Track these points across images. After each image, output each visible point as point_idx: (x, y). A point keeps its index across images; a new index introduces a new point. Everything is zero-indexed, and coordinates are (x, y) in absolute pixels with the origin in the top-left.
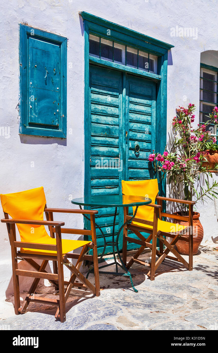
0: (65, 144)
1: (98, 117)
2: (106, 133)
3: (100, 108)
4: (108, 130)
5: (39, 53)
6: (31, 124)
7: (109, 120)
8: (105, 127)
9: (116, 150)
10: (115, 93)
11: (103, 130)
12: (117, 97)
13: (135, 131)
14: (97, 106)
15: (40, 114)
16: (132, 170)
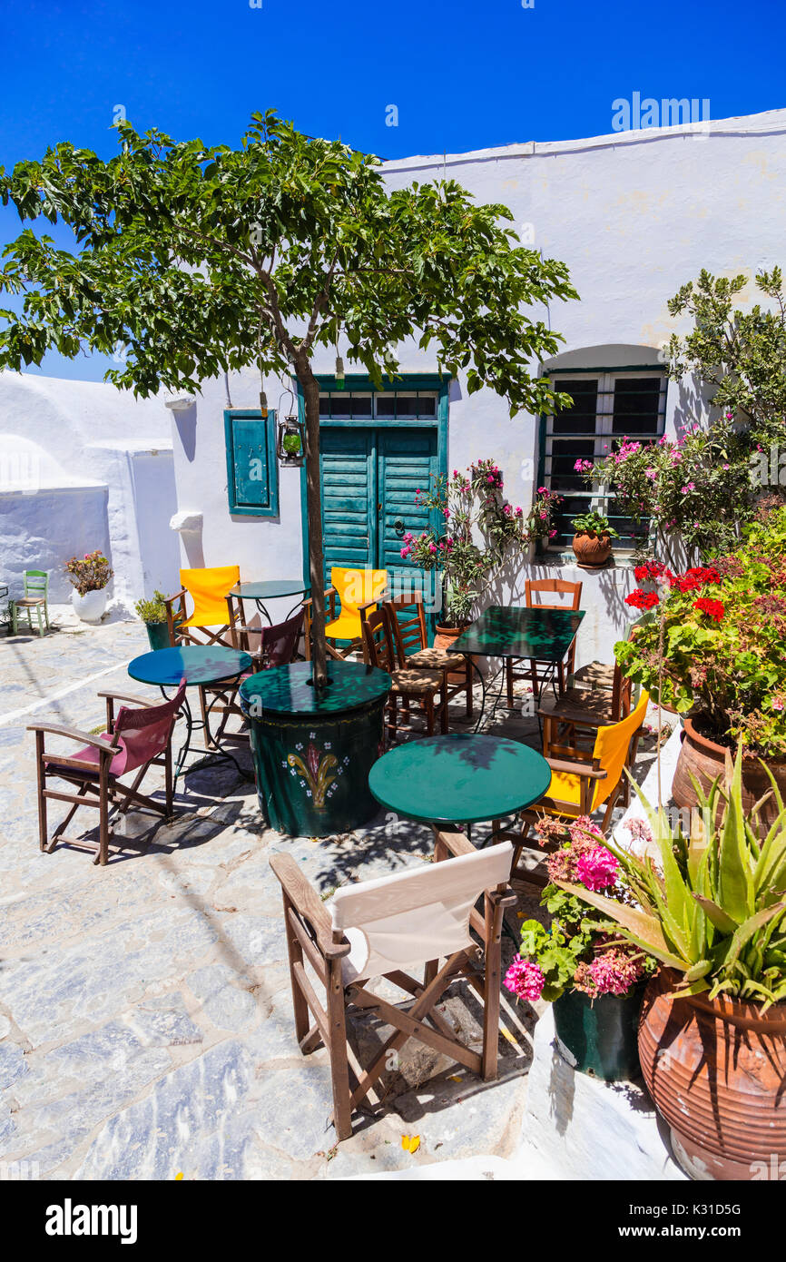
0: (279, 523)
1: (334, 488)
2: (345, 508)
3: (336, 477)
4: (350, 503)
5: (243, 432)
6: (240, 504)
7: (352, 490)
8: (344, 499)
9: (363, 528)
10: (360, 456)
11: (342, 504)
12: (365, 460)
13: (397, 502)
14: (332, 476)
15: (246, 493)
16: (391, 553)
